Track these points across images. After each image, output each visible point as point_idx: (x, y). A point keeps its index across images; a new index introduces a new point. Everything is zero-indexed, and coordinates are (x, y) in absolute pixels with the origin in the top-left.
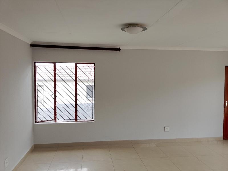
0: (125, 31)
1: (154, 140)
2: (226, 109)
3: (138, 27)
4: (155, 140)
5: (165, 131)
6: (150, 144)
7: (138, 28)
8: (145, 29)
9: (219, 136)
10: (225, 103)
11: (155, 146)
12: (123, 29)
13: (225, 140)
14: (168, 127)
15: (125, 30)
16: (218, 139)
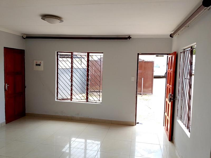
9: (2, 122)
10: (5, 86)
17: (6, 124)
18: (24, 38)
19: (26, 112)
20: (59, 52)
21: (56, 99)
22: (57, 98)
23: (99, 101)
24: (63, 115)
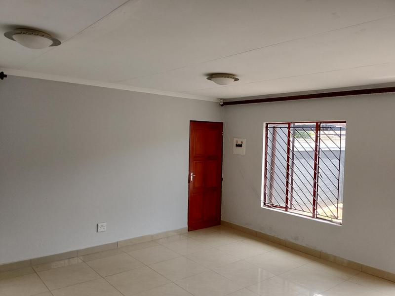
0: (13, 39)
1: (78, 252)
2: (191, 184)
3: (43, 36)
4: (80, 250)
5: (99, 231)
6: (71, 260)
7: (42, 38)
8: (56, 43)
9: (182, 227)
10: (190, 175)
11: (81, 261)
12: (8, 35)
13: (190, 232)
14: (105, 224)
15: (14, 37)
16: (180, 232)
17: (188, 231)
18: (222, 105)
19: (222, 220)
20: (270, 124)
21: (262, 204)
22: (265, 204)
23: (337, 219)
24: (273, 234)
